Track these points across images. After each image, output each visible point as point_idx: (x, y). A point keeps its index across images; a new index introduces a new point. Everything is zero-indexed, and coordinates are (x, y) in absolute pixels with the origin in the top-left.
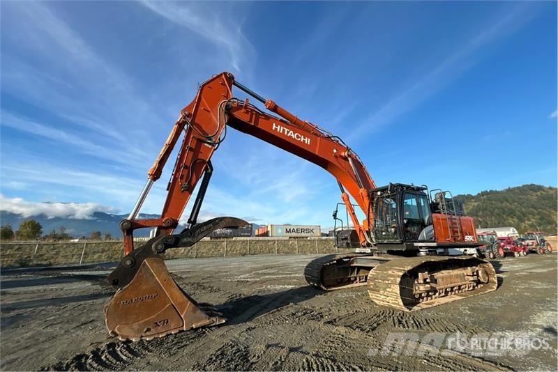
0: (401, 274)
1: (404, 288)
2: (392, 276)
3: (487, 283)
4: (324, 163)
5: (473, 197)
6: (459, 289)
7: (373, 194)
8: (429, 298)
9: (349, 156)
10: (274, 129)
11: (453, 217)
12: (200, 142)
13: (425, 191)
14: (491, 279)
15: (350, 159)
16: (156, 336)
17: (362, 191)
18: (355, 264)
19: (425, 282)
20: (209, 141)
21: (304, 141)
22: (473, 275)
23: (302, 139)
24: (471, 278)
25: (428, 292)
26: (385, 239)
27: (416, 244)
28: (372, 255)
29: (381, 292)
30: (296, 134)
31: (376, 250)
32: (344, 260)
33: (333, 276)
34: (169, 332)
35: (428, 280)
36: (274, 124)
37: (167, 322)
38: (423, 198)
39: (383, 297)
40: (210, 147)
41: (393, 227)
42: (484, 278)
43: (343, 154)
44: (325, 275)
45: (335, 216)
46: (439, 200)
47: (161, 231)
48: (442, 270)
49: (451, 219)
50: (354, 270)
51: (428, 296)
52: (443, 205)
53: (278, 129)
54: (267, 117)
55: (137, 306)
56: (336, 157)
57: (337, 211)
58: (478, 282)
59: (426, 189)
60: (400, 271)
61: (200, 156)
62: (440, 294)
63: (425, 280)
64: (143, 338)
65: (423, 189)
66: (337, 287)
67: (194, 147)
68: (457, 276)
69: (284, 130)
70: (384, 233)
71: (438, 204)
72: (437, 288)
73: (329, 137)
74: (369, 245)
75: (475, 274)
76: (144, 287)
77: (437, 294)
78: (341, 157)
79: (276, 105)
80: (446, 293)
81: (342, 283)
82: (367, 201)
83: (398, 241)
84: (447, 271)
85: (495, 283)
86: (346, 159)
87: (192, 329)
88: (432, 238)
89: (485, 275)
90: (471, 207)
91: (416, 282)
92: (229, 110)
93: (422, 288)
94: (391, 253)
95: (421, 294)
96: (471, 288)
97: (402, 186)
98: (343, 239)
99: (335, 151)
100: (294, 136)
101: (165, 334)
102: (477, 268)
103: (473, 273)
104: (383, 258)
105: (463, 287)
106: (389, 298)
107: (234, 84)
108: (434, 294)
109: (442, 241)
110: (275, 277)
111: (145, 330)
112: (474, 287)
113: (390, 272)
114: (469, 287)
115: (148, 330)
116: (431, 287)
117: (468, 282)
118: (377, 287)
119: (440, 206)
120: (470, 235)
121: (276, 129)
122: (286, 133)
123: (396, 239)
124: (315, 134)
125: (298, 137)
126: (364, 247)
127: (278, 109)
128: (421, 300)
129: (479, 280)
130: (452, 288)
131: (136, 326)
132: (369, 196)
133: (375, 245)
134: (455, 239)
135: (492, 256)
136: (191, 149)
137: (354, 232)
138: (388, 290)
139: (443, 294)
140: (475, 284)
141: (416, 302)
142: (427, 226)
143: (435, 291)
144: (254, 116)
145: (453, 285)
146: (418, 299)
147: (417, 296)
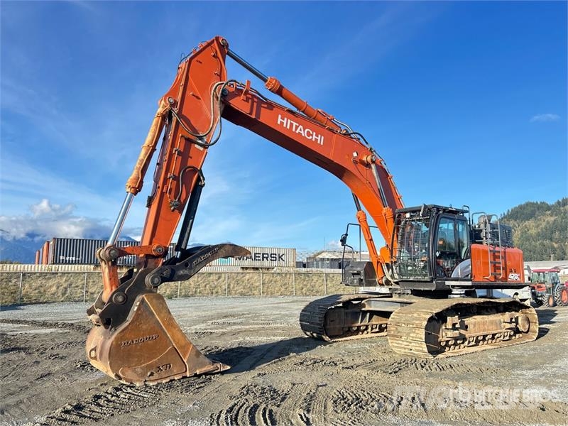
0: (428, 317)
1: (429, 334)
2: (417, 319)
3: (527, 332)
4: (339, 171)
5: (549, 208)
6: (493, 338)
7: (400, 215)
8: (457, 347)
9: (373, 162)
10: (279, 123)
11: (497, 249)
12: (189, 142)
13: (466, 215)
14: (531, 327)
15: (373, 166)
16: (159, 381)
17: (387, 211)
18: (367, 308)
19: (454, 328)
20: (200, 142)
21: (316, 140)
22: (511, 322)
23: (314, 137)
24: (508, 326)
25: (456, 339)
26: (411, 275)
27: (447, 283)
28: (391, 297)
29: (403, 338)
30: (306, 130)
31: (396, 289)
32: (354, 302)
33: (339, 324)
34: (172, 378)
35: (457, 326)
36: (280, 116)
37: (170, 367)
38: (463, 224)
39: (405, 343)
40: (202, 149)
41: (423, 261)
42: (524, 326)
43: (364, 159)
44: (328, 322)
45: (343, 241)
46: (482, 226)
47: (150, 260)
48: (474, 314)
49: (494, 253)
50: (366, 316)
51: (455, 344)
52: (486, 233)
53: (284, 123)
54: (271, 106)
55: (139, 347)
56: (355, 162)
57: (347, 235)
58: (517, 331)
59: (467, 212)
60: (427, 313)
61: (190, 163)
62: (469, 342)
63: (454, 325)
64: (146, 383)
65: (463, 212)
66: (343, 337)
67: (182, 151)
68: (492, 322)
69: (291, 125)
70: (410, 268)
71: (481, 231)
72: (467, 336)
73: (347, 134)
74: (388, 283)
75: (514, 320)
76: (144, 327)
77: (466, 343)
78: (362, 163)
79: (281, 85)
80: (477, 342)
81: (349, 332)
82: (391, 225)
83: (427, 278)
84: (482, 316)
85: (536, 332)
86: (368, 165)
87: (196, 375)
88: (467, 276)
89: (526, 323)
90: (544, 224)
91: (444, 327)
92: (225, 97)
93: (450, 334)
94: (417, 293)
95: (448, 342)
96: (507, 338)
97: (438, 208)
98: (354, 274)
99: (355, 154)
100: (304, 133)
101: (168, 380)
102: (516, 314)
103: (511, 319)
104: (405, 300)
105: (497, 335)
106: (413, 344)
107: (228, 54)
108: (463, 343)
109: (479, 279)
110: (248, 327)
111: (149, 374)
112: (510, 336)
113: (415, 315)
114: (504, 336)
115: (152, 374)
116: (460, 333)
117: (504, 330)
118: (399, 332)
119: (483, 234)
120: (515, 272)
121: (282, 123)
122: (294, 130)
123: (425, 276)
124: (330, 130)
125: (309, 134)
126: (382, 285)
127: (284, 91)
128: (447, 348)
129: (518, 328)
130: (485, 337)
131: (139, 370)
132: (394, 218)
133: (397, 283)
134: (495, 277)
135: (551, 302)
136: (180, 153)
137: (370, 264)
138: (412, 335)
139: (473, 343)
140: (512, 333)
141: (442, 350)
142: (463, 260)
143: (464, 339)
144: (255, 104)
145: (485, 333)
146: (444, 348)
147: (443, 344)
